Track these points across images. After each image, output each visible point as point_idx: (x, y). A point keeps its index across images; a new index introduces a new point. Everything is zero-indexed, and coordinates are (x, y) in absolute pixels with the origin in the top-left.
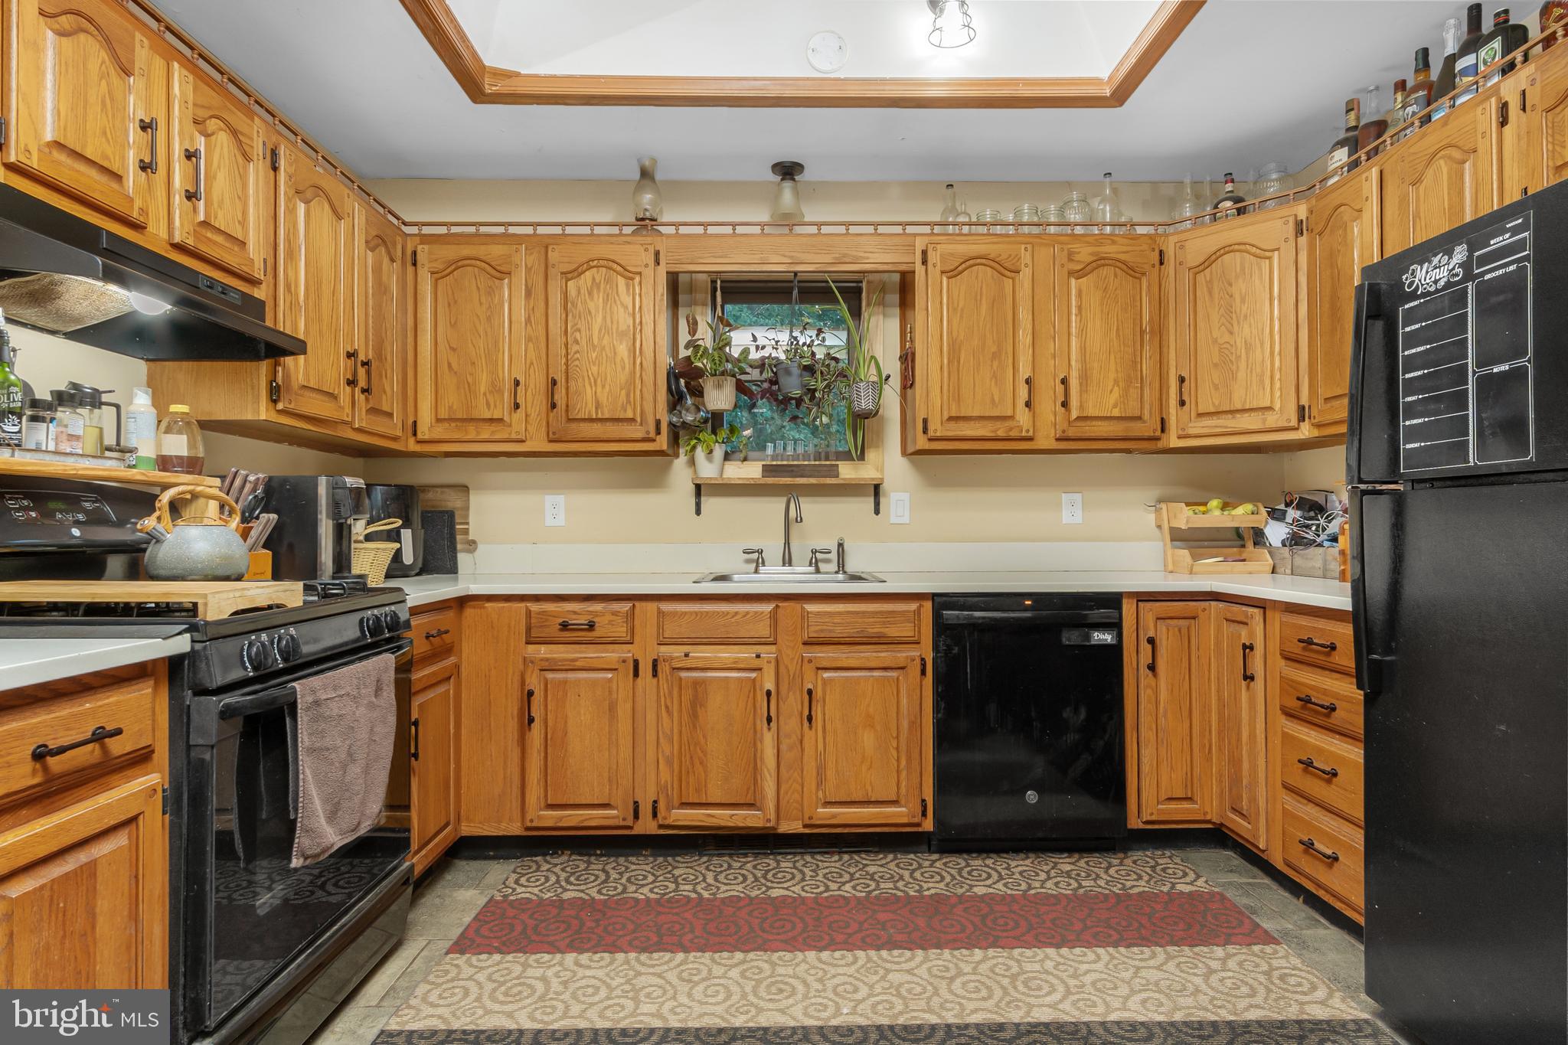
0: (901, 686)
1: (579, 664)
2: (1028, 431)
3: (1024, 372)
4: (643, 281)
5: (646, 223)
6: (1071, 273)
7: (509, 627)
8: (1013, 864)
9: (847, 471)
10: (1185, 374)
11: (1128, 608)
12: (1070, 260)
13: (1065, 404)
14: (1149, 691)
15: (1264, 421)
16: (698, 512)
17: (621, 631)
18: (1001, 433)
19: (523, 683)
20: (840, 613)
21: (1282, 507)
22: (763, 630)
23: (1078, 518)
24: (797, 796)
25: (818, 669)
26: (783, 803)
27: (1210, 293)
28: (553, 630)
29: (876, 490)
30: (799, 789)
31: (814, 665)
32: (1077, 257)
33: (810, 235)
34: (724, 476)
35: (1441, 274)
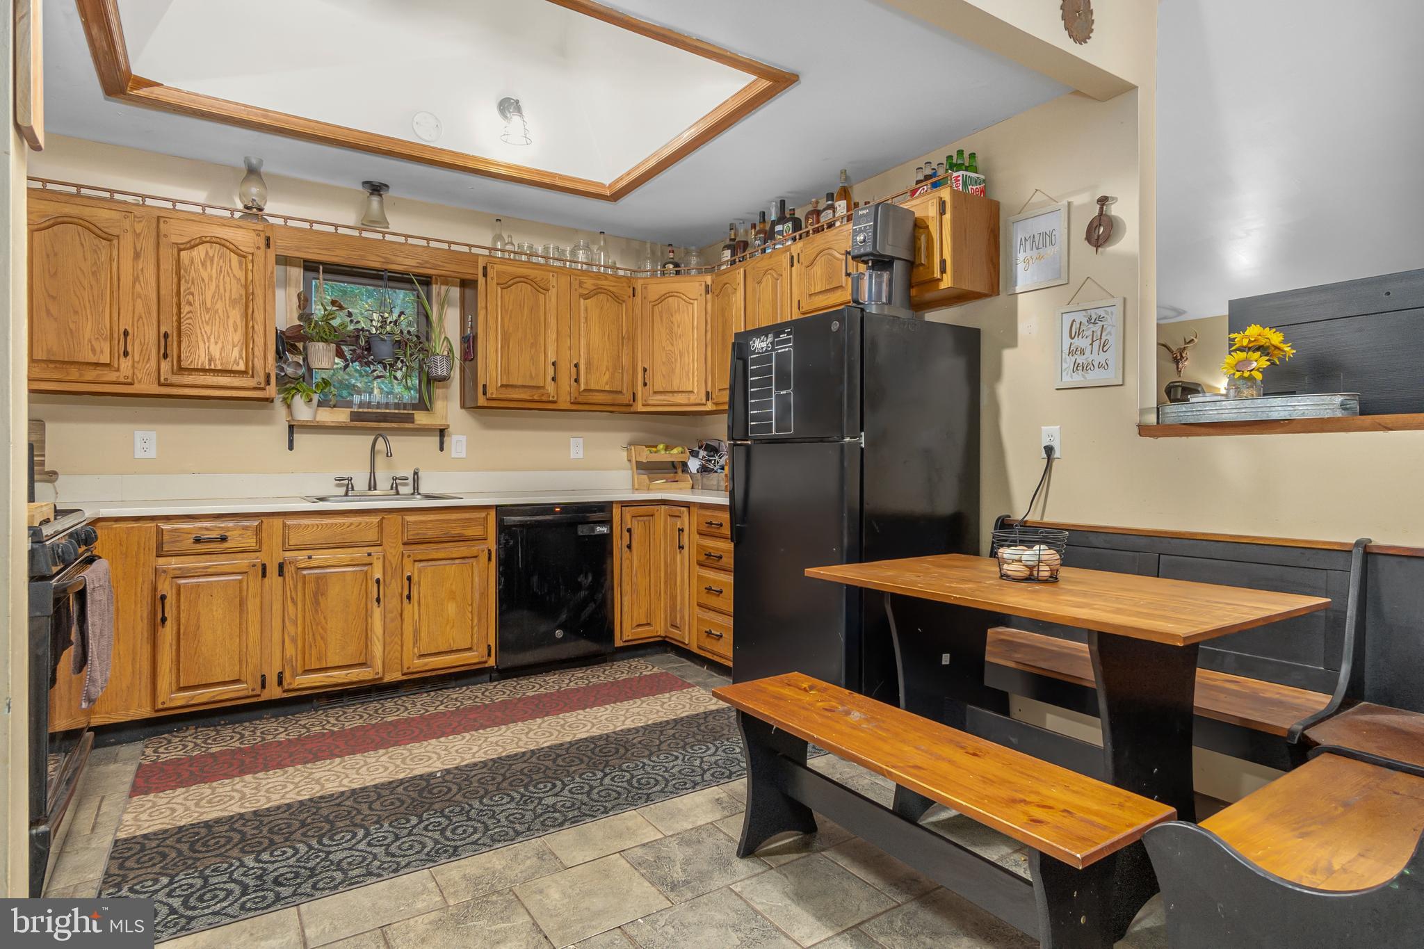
0: (474, 569)
1: (210, 570)
2: (553, 397)
3: (551, 358)
4: (255, 260)
5: (254, 212)
6: (581, 295)
7: (139, 543)
8: (547, 678)
9: (421, 418)
10: (647, 366)
11: (616, 511)
12: (581, 287)
13: (577, 381)
14: (628, 561)
15: (689, 399)
16: (291, 447)
17: (251, 542)
18: (536, 397)
19: (155, 589)
20: (431, 521)
21: (697, 449)
22: (372, 535)
23: (580, 454)
24: (398, 654)
25: (415, 561)
26: (387, 661)
27: (661, 317)
28: (188, 544)
29: (442, 433)
30: (399, 648)
31: (411, 559)
32: (585, 285)
33: (400, 243)
34: (317, 420)
35: (764, 345)
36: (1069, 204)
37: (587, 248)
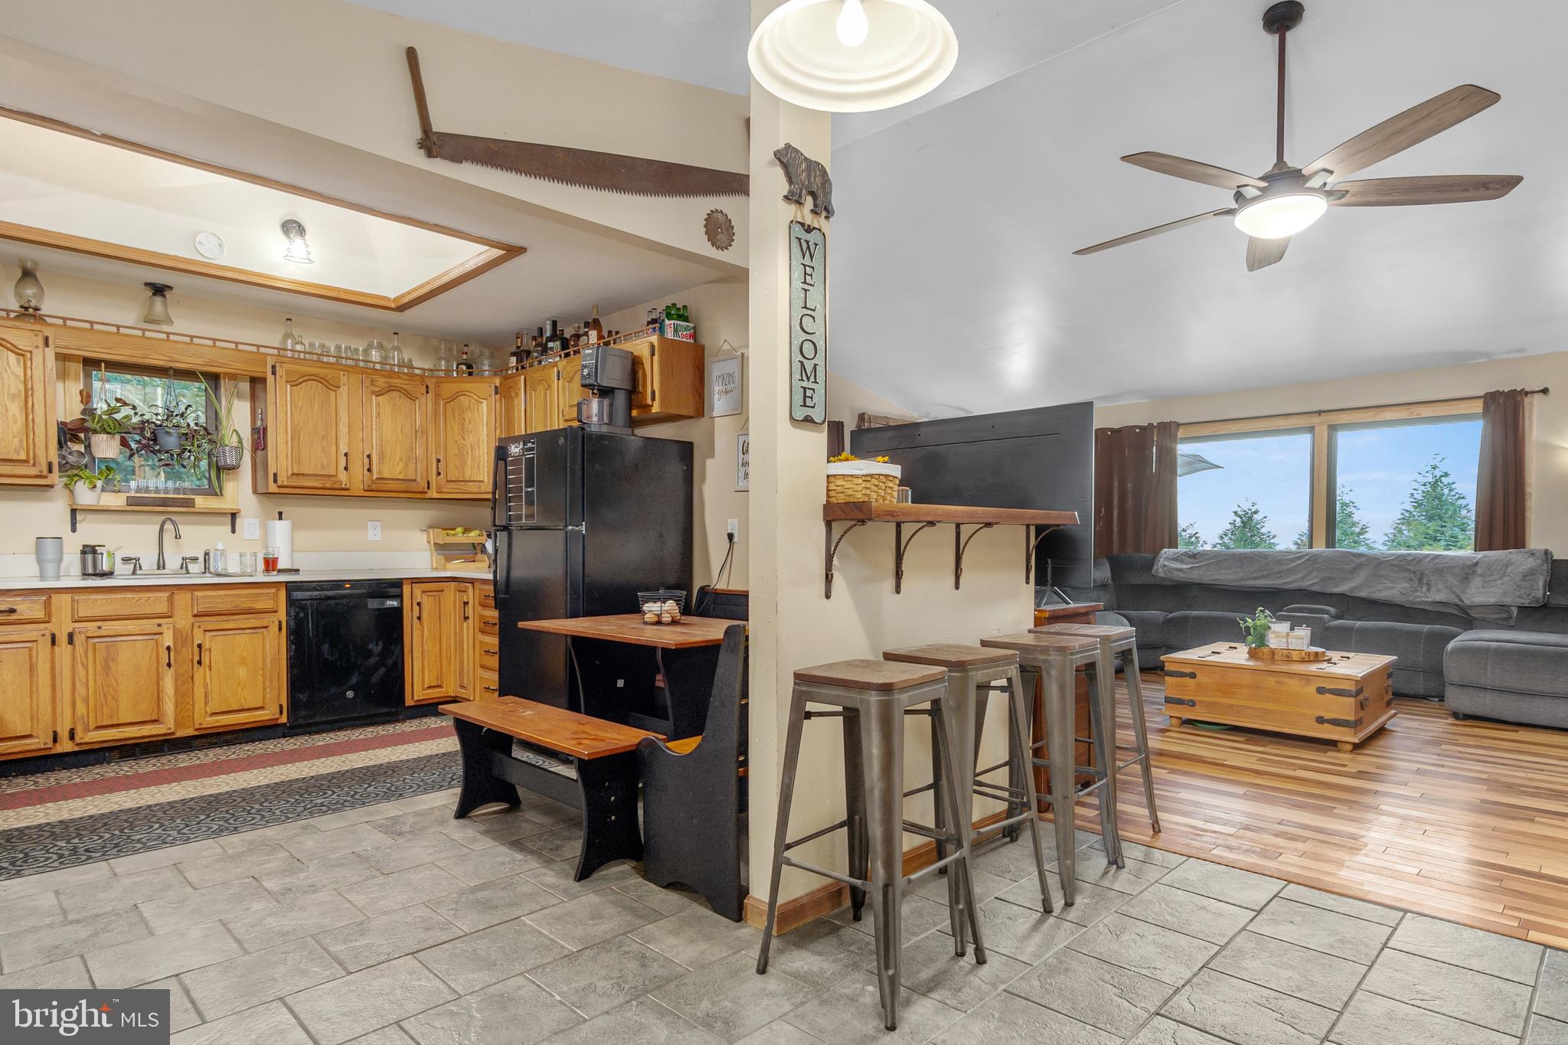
0: (265, 638)
2: (346, 485)
3: (343, 449)
4: (34, 357)
5: (30, 312)
6: (372, 393)
9: (211, 502)
10: (441, 458)
11: (406, 589)
12: (372, 384)
13: (369, 470)
14: (418, 630)
15: (480, 487)
16: (74, 529)
17: (40, 614)
18: (328, 485)
20: (221, 596)
22: (162, 608)
23: (378, 537)
24: (189, 713)
25: (205, 631)
26: (179, 719)
27: (454, 414)
29: (234, 516)
30: (191, 707)
31: (202, 629)
32: (377, 384)
33: (185, 343)
34: (101, 504)
35: (517, 450)
36: (743, 354)
37: (380, 347)
